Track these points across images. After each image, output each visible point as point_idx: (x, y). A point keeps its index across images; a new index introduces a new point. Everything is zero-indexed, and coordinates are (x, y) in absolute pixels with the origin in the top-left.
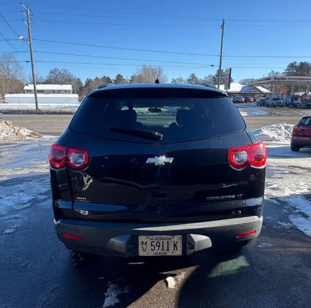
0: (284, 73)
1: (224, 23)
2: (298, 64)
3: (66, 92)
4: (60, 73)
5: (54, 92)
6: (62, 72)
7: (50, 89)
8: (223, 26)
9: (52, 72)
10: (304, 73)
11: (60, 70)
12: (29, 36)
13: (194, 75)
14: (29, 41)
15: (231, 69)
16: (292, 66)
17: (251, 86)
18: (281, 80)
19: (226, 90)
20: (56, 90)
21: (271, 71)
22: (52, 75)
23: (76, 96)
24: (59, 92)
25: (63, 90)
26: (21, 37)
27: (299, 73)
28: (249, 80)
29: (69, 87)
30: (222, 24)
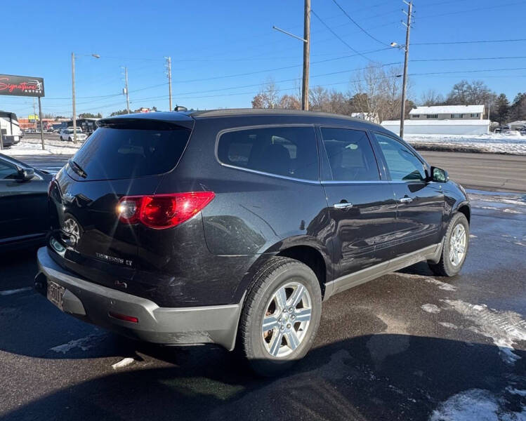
3: (472, 116)
4: (469, 87)
5: (452, 116)
6: (473, 86)
7: (446, 112)
9: (456, 88)
11: (470, 83)
12: (407, 40)
14: (404, 49)
20: (457, 114)
22: (457, 91)
23: (488, 122)
24: (461, 116)
25: (467, 114)
26: (394, 44)
29: (479, 109)
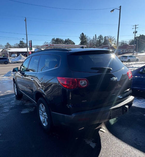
0: (50, 43)
1: (26, 19)
2: (55, 39)
8: (25, 20)
10: (58, 43)
13: (8, 43)
15: (31, 41)
16: (53, 39)
17: (39, 49)
18: (52, 46)
19: (30, 51)
21: (45, 42)
27: (57, 43)
28: (36, 46)
30: (25, 19)
